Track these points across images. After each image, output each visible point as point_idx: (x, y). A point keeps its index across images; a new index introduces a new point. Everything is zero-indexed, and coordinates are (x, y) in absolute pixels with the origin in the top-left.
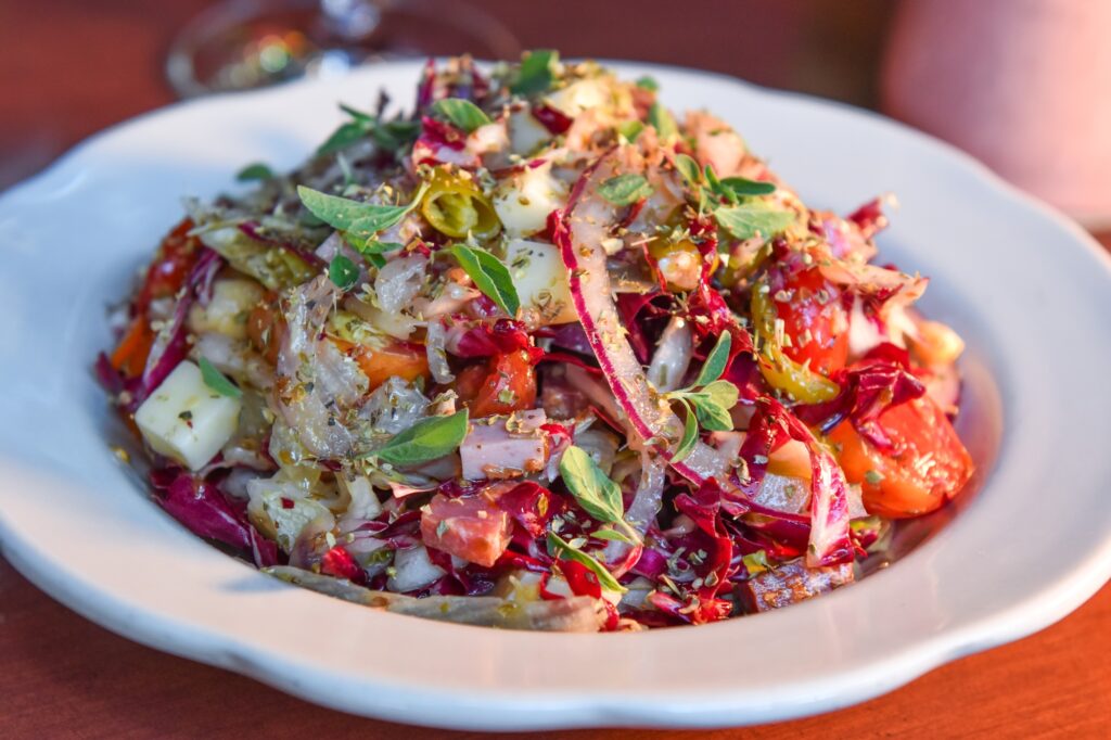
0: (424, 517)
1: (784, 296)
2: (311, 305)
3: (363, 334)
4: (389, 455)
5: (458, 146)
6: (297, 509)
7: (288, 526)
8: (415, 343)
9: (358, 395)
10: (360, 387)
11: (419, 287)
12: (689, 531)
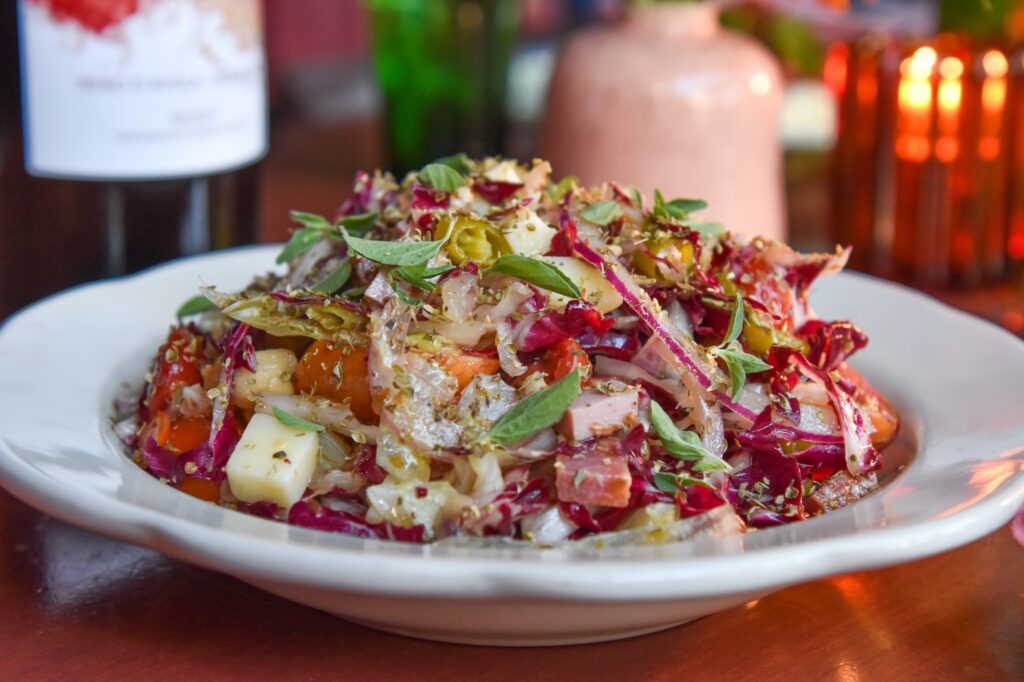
0: (559, 473)
1: (746, 279)
2: (390, 324)
3: (440, 345)
4: (500, 435)
5: (445, 204)
6: (429, 497)
7: (424, 514)
8: (487, 347)
9: (452, 393)
10: (452, 387)
11: (476, 299)
12: (748, 466)
